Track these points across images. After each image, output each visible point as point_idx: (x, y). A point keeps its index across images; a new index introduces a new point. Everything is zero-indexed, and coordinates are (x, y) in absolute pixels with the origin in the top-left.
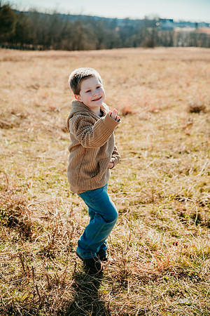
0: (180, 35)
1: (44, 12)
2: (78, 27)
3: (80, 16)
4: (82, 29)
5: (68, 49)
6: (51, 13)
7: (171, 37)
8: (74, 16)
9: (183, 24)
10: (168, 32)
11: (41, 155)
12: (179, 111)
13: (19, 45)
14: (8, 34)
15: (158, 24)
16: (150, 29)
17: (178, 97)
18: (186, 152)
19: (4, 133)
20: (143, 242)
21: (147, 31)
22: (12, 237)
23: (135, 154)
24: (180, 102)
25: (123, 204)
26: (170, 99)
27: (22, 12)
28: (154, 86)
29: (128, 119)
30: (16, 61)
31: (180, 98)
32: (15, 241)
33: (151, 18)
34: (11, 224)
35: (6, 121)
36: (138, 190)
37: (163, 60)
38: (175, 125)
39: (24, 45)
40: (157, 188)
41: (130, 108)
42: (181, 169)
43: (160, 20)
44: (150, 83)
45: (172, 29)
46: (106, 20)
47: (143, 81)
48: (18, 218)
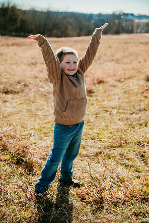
0: (138, 25)
1: (40, 11)
2: (65, 21)
3: (66, 13)
4: (67, 22)
5: (57, 36)
6: (45, 11)
7: (132, 27)
8: (62, 13)
9: (140, 17)
10: (130, 23)
11: (39, 113)
12: (139, 80)
13: (22, 34)
14: (15, 27)
15: (122, 17)
16: (117, 21)
17: (138, 69)
18: (145, 109)
19: (13, 97)
20: (114, 176)
21: (114, 23)
22: (19, 172)
23: (107, 111)
24: (139, 74)
25: (99, 148)
26: (132, 71)
27: (24, 11)
28: (120, 62)
29: (101, 86)
30: (21, 45)
31: (140, 70)
32: (21, 175)
33: (117, 13)
34: (19, 162)
35: (14, 88)
36: (110, 138)
37: (126, 43)
38: (136, 90)
39: (26, 34)
40: (124, 136)
41: (103, 78)
42: (141, 122)
43: (124, 14)
44: (117, 60)
45: (132, 21)
46: (84, 15)
47: (112, 58)
48: (23, 158)
